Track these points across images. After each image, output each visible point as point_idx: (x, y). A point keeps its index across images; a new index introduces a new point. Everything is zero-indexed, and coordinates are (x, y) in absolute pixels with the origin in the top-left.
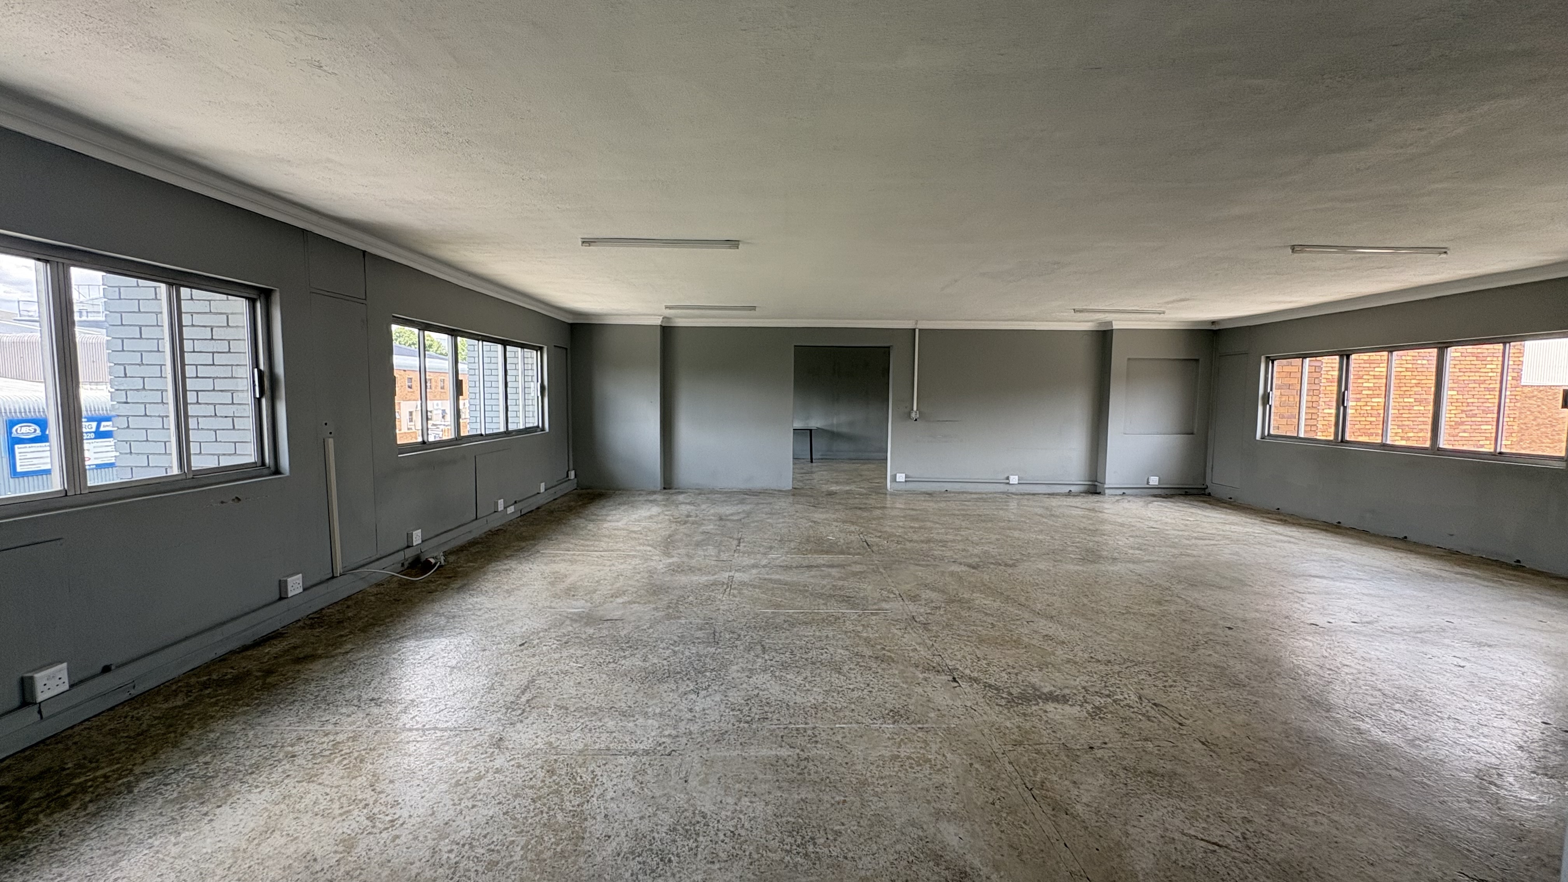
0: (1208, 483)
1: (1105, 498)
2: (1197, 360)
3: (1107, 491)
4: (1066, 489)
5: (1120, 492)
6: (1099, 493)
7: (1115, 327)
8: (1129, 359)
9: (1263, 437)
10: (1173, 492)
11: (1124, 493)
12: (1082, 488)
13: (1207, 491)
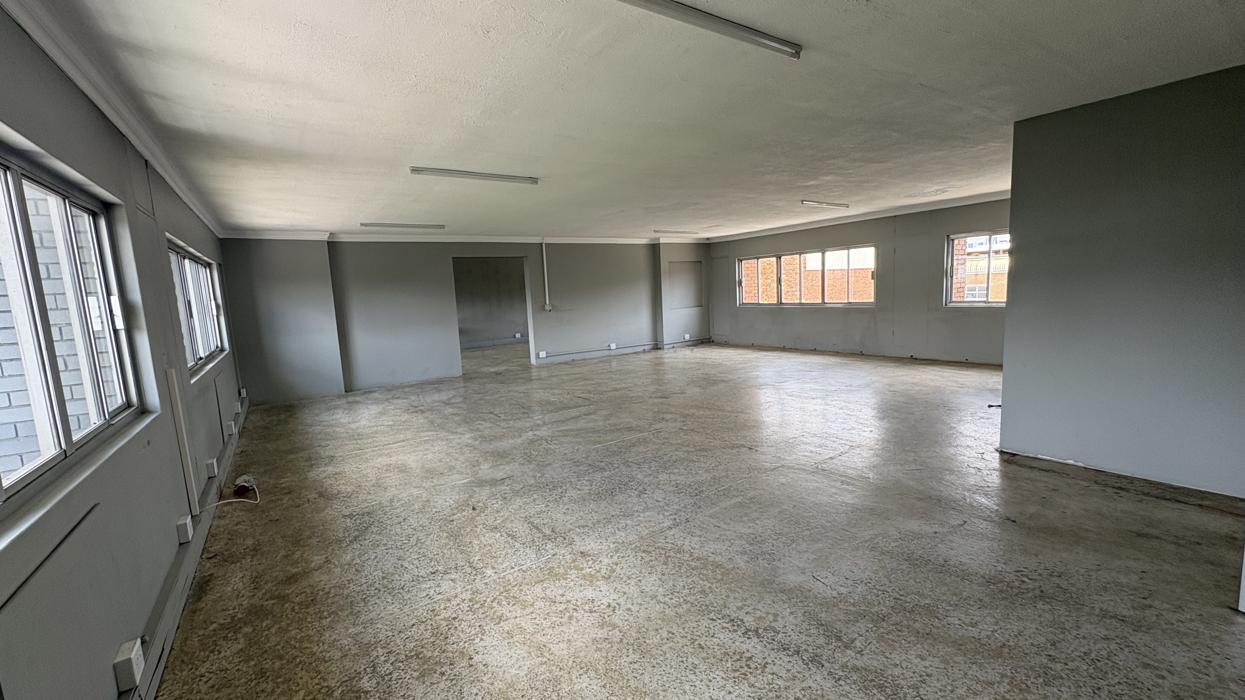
0: (711, 334)
1: (666, 351)
2: (700, 262)
3: (665, 347)
4: (641, 349)
5: (672, 346)
6: (660, 348)
7: (661, 242)
8: (669, 262)
9: (740, 305)
10: (696, 342)
11: (674, 346)
12: (650, 347)
13: (711, 340)
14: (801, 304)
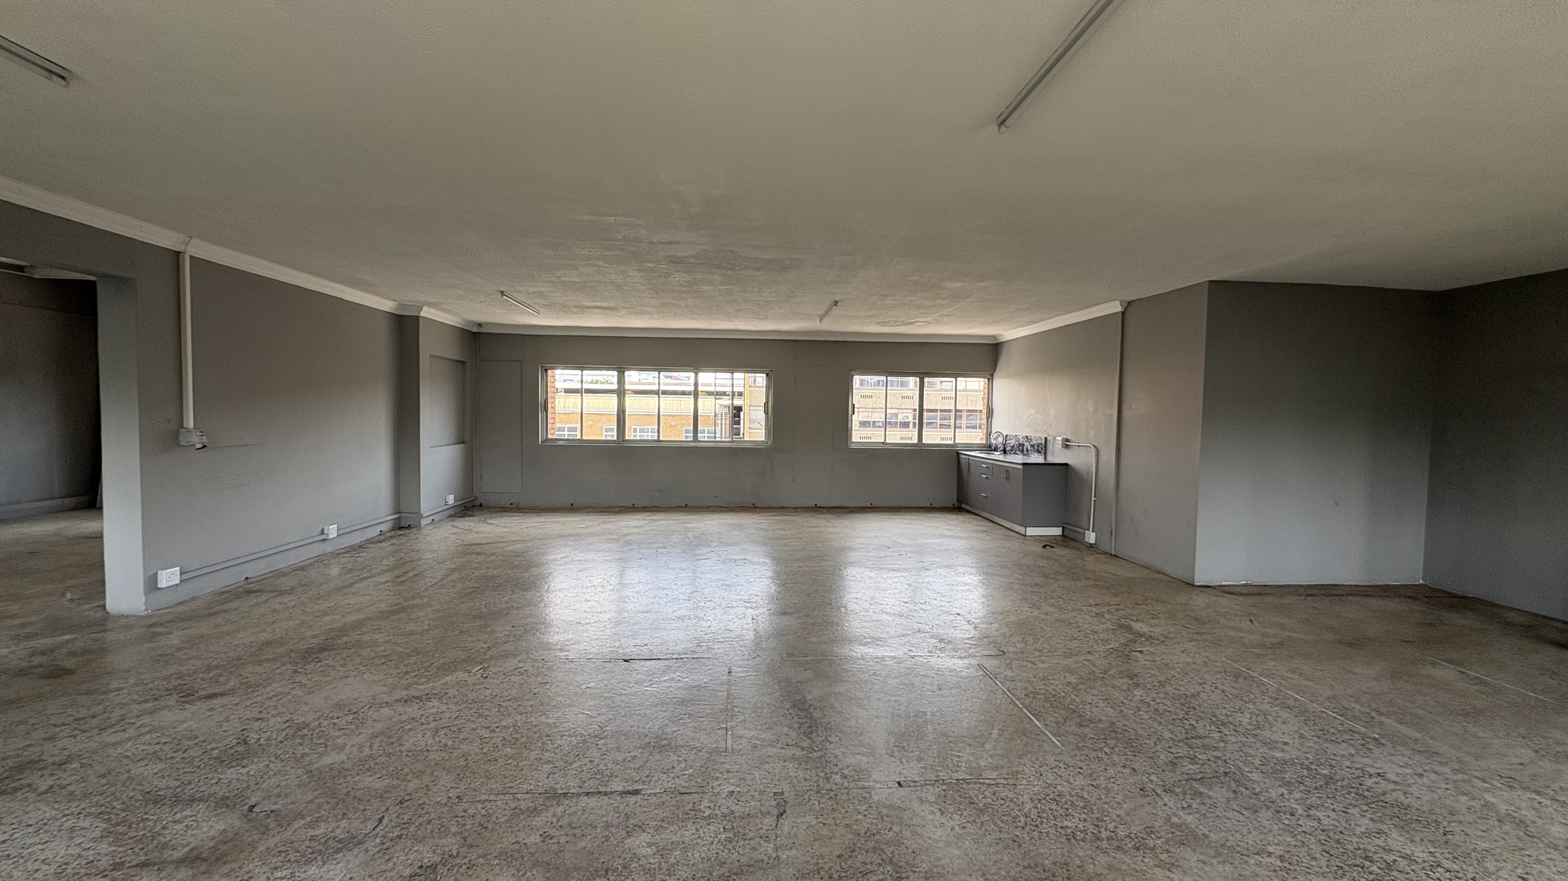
0: (477, 493)
2: (464, 363)
3: (422, 522)
4: (377, 531)
5: (431, 519)
6: (409, 527)
7: (422, 314)
8: (430, 356)
10: (460, 509)
11: (434, 520)
12: (390, 525)
13: (477, 503)
14: (659, 441)
